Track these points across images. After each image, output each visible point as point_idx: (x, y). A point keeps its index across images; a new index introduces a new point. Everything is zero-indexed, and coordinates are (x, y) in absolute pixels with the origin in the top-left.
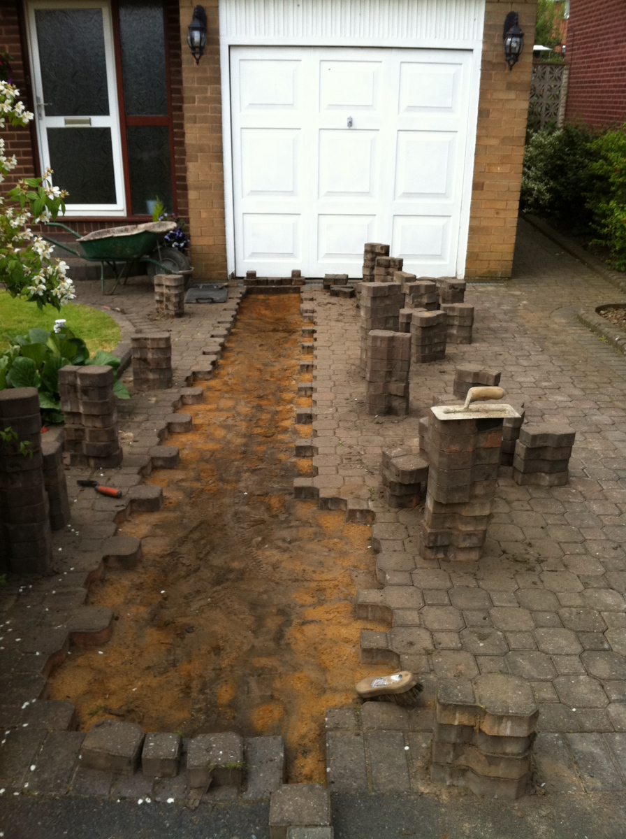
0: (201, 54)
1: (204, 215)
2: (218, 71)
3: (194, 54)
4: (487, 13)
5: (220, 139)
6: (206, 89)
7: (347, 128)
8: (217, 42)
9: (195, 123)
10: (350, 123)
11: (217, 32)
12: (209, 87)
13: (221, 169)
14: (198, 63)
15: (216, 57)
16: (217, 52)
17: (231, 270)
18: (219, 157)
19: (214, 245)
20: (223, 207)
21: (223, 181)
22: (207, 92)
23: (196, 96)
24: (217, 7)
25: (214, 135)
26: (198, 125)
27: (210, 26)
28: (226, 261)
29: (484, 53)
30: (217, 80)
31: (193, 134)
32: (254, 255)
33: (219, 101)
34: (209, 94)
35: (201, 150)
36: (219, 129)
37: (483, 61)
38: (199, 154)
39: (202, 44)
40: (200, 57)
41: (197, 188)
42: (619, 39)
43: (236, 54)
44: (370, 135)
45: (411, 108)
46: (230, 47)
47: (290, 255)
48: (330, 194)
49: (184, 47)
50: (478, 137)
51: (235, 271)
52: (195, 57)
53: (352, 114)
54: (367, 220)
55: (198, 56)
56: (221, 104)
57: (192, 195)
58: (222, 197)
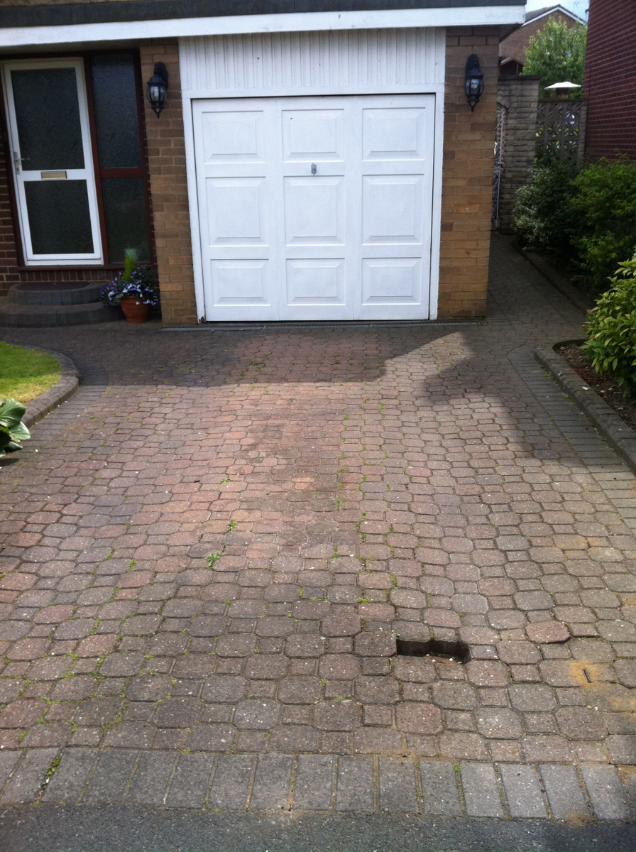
0: (162, 108)
1: (172, 262)
2: (181, 123)
3: (154, 109)
4: (448, 58)
5: (186, 189)
6: (170, 141)
7: (312, 175)
8: (179, 97)
9: (160, 173)
10: (314, 170)
11: (179, 86)
12: (172, 139)
13: (188, 217)
14: (158, 117)
15: (178, 110)
16: (180, 106)
17: (200, 314)
18: (185, 206)
19: (183, 290)
20: (190, 254)
21: (190, 229)
22: (170, 145)
23: (160, 148)
24: (178, 63)
25: (179, 185)
26: (162, 176)
27: (171, 81)
28: (195, 306)
29: (447, 96)
30: (181, 133)
31: (158, 185)
32: (223, 299)
33: (183, 152)
34: (172, 146)
35: (167, 199)
36: (185, 180)
37: (445, 104)
38: (165, 204)
39: (162, 99)
40: (160, 112)
41: (164, 236)
42: (628, 73)
43: (198, 107)
44: (334, 181)
45: (374, 154)
46: (192, 100)
47: (260, 299)
48: (296, 239)
49: (146, 101)
50: (444, 179)
51: (205, 315)
52: (156, 112)
53: (315, 161)
54: (337, 263)
55: (158, 110)
56: (185, 155)
57: (159, 243)
58: (189, 244)
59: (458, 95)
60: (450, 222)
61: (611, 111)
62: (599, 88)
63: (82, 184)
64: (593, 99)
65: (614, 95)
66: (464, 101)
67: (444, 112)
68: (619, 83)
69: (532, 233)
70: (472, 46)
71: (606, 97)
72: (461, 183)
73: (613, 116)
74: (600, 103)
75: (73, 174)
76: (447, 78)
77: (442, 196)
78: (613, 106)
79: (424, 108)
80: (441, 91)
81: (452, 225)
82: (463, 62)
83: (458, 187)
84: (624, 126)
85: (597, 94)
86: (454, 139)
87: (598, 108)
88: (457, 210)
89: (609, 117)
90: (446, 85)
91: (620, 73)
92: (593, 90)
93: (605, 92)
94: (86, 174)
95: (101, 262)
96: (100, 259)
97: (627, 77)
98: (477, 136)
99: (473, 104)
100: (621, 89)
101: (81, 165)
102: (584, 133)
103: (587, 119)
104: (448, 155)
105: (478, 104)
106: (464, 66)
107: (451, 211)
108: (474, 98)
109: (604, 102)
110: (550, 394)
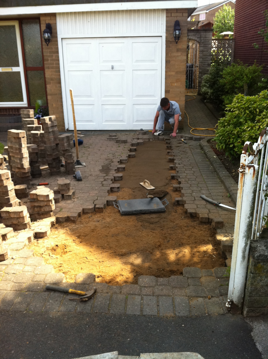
0: (49, 42)
1: (54, 105)
2: (57, 48)
3: (46, 42)
4: (167, 21)
5: (60, 75)
6: (53, 56)
7: (112, 70)
8: (56, 37)
9: (49, 69)
10: (113, 68)
11: (56, 33)
12: (54, 55)
13: (60, 87)
14: (48, 46)
15: (56, 43)
16: (57, 41)
17: (66, 127)
18: (59, 82)
19: (59, 117)
20: (62, 102)
21: (62, 92)
22: (53, 57)
23: (49, 59)
24: (56, 24)
25: (57, 73)
26: (50, 70)
27: (53, 31)
28: (64, 123)
29: (167, 37)
30: (57, 52)
31: (48, 73)
33: (58, 60)
34: (54, 58)
35: (52, 79)
36: (59, 71)
37: (166, 41)
38: (51, 81)
39: (49, 38)
40: (48, 44)
41: (51, 95)
42: (250, 28)
43: (65, 42)
44: (121, 72)
45: (137, 61)
46: (62, 39)
47: (91, 121)
48: (105, 96)
49: (43, 39)
50: (166, 72)
51: (68, 128)
52: (47, 44)
53: (113, 64)
54: (122, 107)
55: (47, 43)
56: (59, 61)
57: (49, 97)
58: (61, 98)
59: (171, 37)
60: (168, 89)
61: (243, 44)
62: (239, 34)
63: (19, 73)
64: (237, 39)
65: (245, 37)
66: (173, 40)
67: (166, 44)
68: (247, 32)
69: (208, 95)
70: (177, 17)
71: (242, 38)
72: (173, 73)
73: (244, 46)
74: (239, 40)
75: (15, 69)
76: (167, 30)
77: (165, 79)
78: (244, 42)
79: (157, 42)
80: (164, 35)
81: (169, 91)
82: (173, 24)
83: (172, 75)
84: (248, 50)
85: (239, 37)
86: (170, 55)
87: (239, 43)
88: (171, 85)
89: (242, 46)
90: (166, 33)
91: (247, 28)
92: (237, 35)
93: (241, 36)
94: (20, 69)
95: (26, 106)
96: (26, 104)
97: (249, 30)
98: (179, 54)
99: (177, 41)
100: (247, 35)
101: (18, 65)
102: (233, 53)
103: (235, 47)
104: (167, 62)
105: (179, 41)
106: (173, 25)
107: (169, 85)
108: (177, 38)
109: (241, 40)
110: (202, 159)
